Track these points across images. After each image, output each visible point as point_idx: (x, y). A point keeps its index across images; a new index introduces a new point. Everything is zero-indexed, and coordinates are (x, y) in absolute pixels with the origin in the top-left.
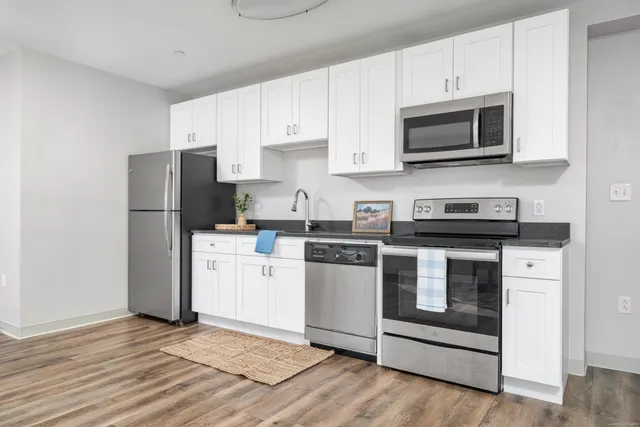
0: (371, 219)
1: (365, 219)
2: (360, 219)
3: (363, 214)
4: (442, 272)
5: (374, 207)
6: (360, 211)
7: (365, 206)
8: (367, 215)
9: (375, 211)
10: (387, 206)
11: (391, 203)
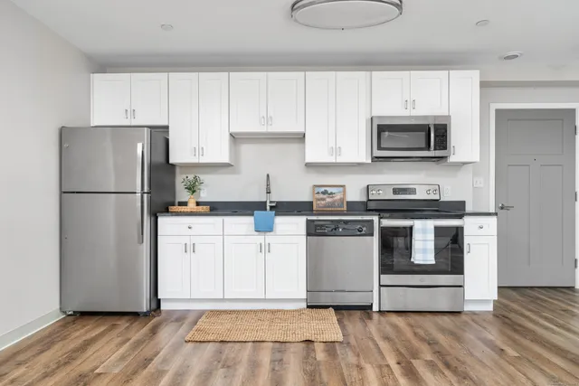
0: (328, 200)
1: (324, 199)
2: (319, 200)
3: (322, 196)
4: (431, 236)
5: (330, 190)
6: (318, 193)
7: (323, 189)
8: (325, 196)
9: (331, 193)
10: (341, 189)
11: (343, 186)
